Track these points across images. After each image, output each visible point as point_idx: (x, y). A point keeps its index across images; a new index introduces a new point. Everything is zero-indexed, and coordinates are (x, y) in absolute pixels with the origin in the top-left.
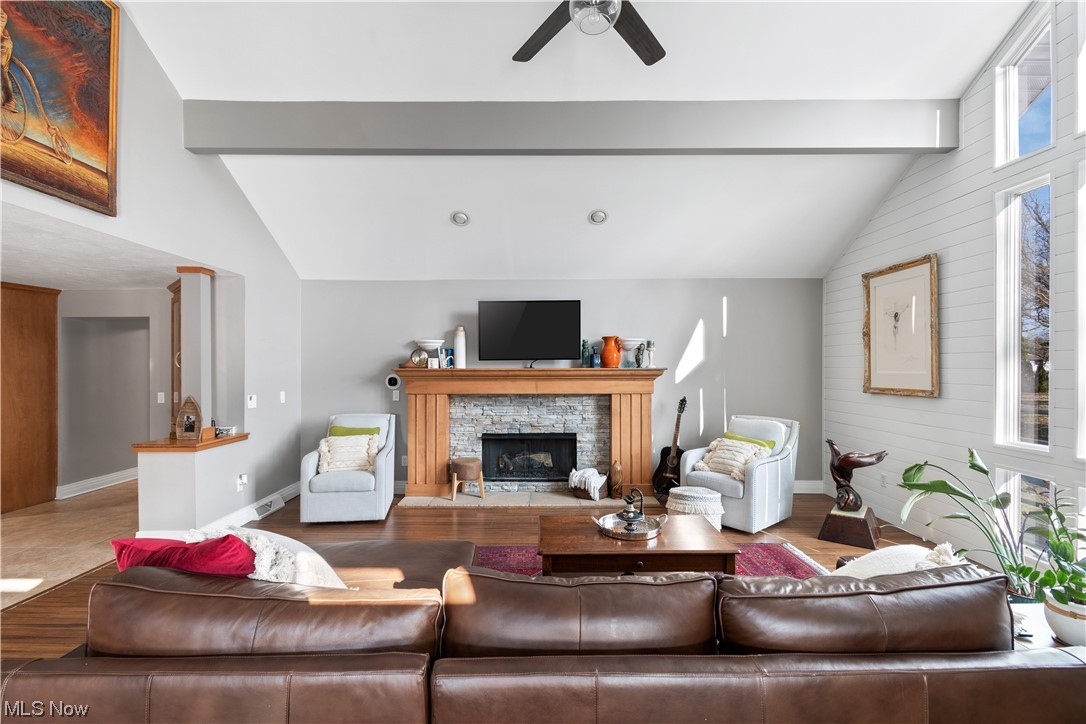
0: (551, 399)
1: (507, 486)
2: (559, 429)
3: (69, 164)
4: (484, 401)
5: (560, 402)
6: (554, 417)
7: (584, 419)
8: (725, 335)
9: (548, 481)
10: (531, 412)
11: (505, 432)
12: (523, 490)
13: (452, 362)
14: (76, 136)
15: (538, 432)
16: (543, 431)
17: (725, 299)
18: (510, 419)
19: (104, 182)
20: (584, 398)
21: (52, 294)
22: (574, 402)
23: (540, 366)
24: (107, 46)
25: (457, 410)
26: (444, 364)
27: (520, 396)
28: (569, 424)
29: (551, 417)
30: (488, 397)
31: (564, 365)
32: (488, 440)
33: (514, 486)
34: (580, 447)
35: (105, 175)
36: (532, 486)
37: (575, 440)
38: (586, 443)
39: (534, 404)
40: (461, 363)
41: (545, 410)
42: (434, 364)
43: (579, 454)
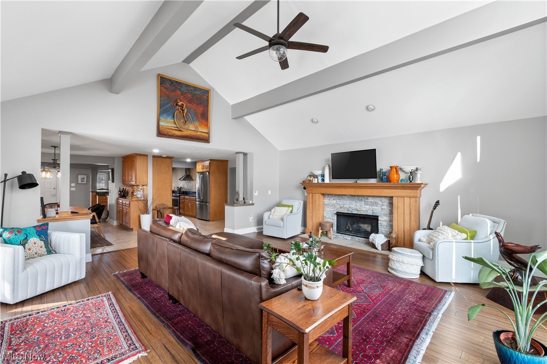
0: (366, 198)
1: (346, 237)
2: (370, 213)
3: (198, 133)
4: (337, 197)
5: (370, 200)
6: (368, 207)
7: (382, 209)
8: (478, 161)
9: (365, 238)
10: (357, 204)
11: (346, 212)
12: (353, 240)
13: (323, 180)
14: (200, 126)
15: (360, 213)
16: (362, 213)
17: (479, 138)
18: (347, 206)
19: (207, 135)
20: (383, 198)
21: (227, 161)
22: (377, 200)
23: (361, 181)
24: (208, 100)
25: (327, 201)
26: (320, 181)
27: (352, 195)
28: (375, 211)
29: (366, 206)
30: (339, 195)
31: (373, 181)
32: (339, 215)
33: (349, 238)
34: (380, 223)
35: (207, 133)
36: (357, 239)
37: (378, 220)
38: (383, 221)
39: (358, 199)
40: (327, 180)
41: (363, 203)
42: (315, 181)
43: (379, 227)
